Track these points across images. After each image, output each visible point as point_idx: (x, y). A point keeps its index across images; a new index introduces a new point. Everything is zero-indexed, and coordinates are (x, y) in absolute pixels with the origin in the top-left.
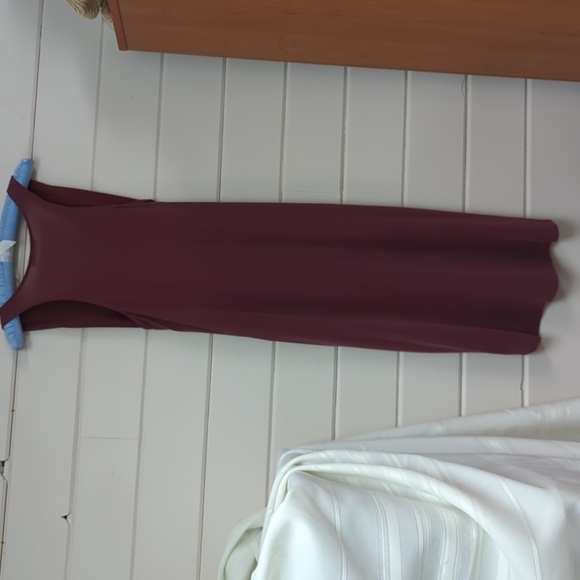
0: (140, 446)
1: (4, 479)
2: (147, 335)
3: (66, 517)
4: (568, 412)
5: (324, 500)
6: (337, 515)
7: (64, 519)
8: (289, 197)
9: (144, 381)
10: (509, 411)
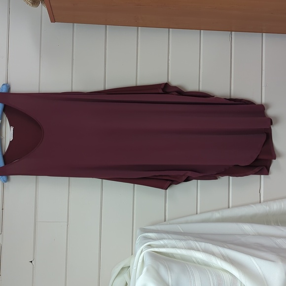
0: (67, 225)
3: (31, 262)
4: (283, 206)
10: (252, 205)
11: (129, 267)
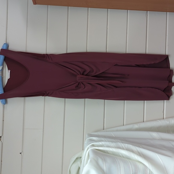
0: (43, 131)
1: (1, 142)
2: (45, 98)
3: (21, 153)
5: (100, 162)
6: (105, 167)
7: (20, 154)
8: (89, 50)
9: (44, 111)
10: (158, 121)
11: (81, 157)
